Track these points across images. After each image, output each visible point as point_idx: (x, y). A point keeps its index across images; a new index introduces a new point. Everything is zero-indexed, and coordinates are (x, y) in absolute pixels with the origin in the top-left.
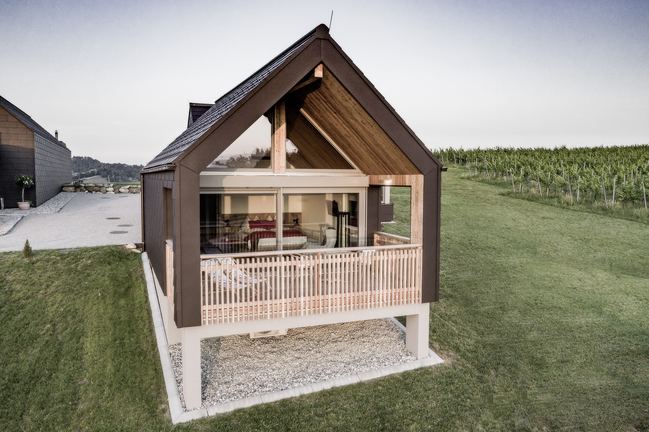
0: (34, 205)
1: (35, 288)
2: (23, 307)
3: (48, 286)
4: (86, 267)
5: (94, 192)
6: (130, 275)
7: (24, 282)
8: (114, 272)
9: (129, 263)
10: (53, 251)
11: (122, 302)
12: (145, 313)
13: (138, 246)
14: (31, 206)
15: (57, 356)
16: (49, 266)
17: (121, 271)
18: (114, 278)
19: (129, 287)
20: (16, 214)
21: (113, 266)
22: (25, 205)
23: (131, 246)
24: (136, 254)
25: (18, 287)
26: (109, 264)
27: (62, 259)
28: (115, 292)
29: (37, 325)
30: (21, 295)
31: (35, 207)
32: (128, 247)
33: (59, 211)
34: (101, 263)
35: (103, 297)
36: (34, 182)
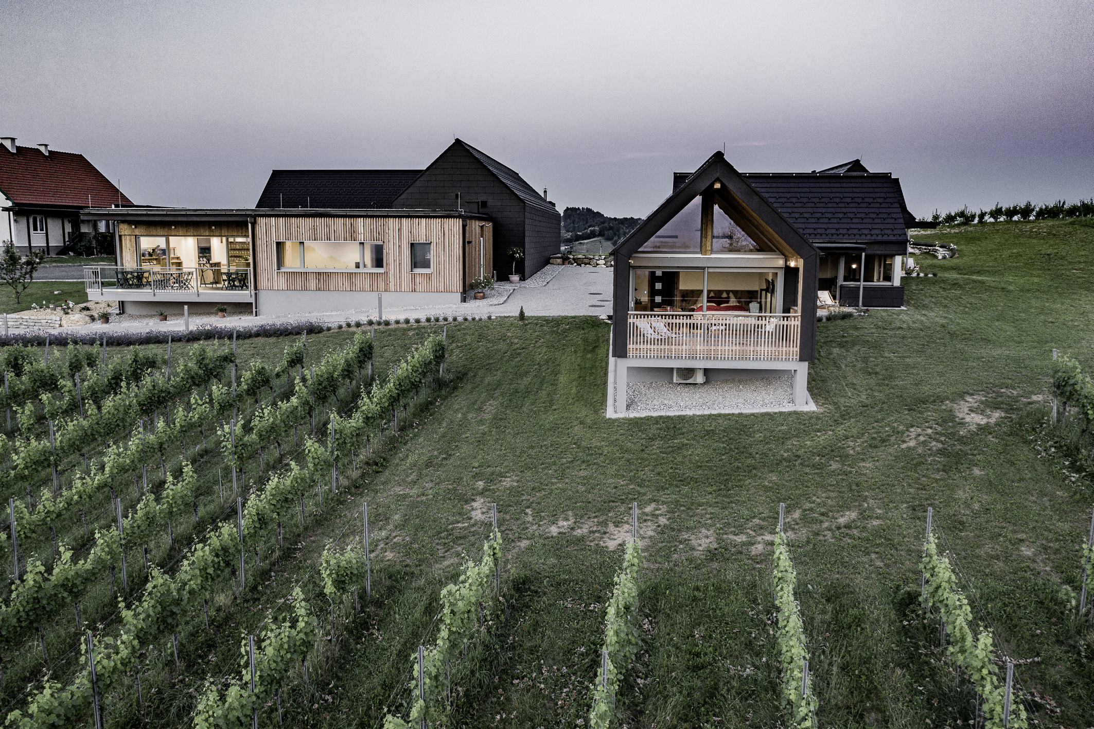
0: (523, 279)
1: (527, 342)
2: (519, 354)
3: (536, 342)
4: (565, 331)
5: (583, 265)
6: (598, 339)
7: (520, 338)
8: (587, 335)
9: (600, 330)
10: (540, 317)
11: (589, 356)
12: (604, 364)
13: (610, 318)
14: (520, 280)
15: (542, 383)
16: (537, 328)
17: (592, 335)
18: (585, 340)
19: (596, 347)
20: (507, 287)
21: (586, 331)
22: (515, 278)
23: (603, 317)
24: (607, 324)
25: (516, 341)
26: (583, 329)
27: (547, 323)
28: (585, 349)
29: (529, 365)
30: (518, 346)
31: (524, 280)
32: (601, 317)
33: (545, 285)
34: (578, 328)
35: (575, 352)
36: (524, 255)
